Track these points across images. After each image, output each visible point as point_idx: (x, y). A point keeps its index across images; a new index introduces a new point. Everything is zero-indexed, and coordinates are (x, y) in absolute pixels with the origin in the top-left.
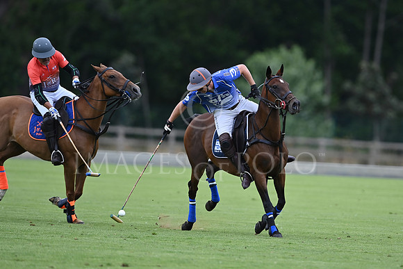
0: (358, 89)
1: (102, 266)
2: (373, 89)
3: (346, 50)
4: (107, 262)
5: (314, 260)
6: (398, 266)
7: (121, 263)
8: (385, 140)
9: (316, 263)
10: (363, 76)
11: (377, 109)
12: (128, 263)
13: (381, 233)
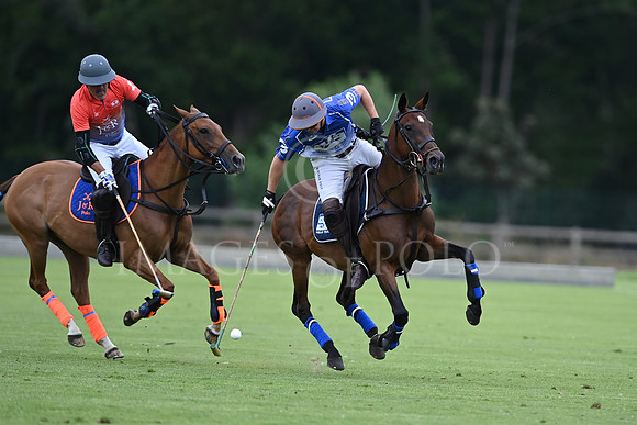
0: (474, 142)
1: (68, 422)
2: (496, 142)
3: (454, 78)
4: (76, 416)
5: (404, 412)
6: (537, 421)
7: (98, 418)
8: (516, 222)
9: (407, 417)
10: (482, 121)
11: (503, 173)
12: (109, 417)
13: (510, 370)
